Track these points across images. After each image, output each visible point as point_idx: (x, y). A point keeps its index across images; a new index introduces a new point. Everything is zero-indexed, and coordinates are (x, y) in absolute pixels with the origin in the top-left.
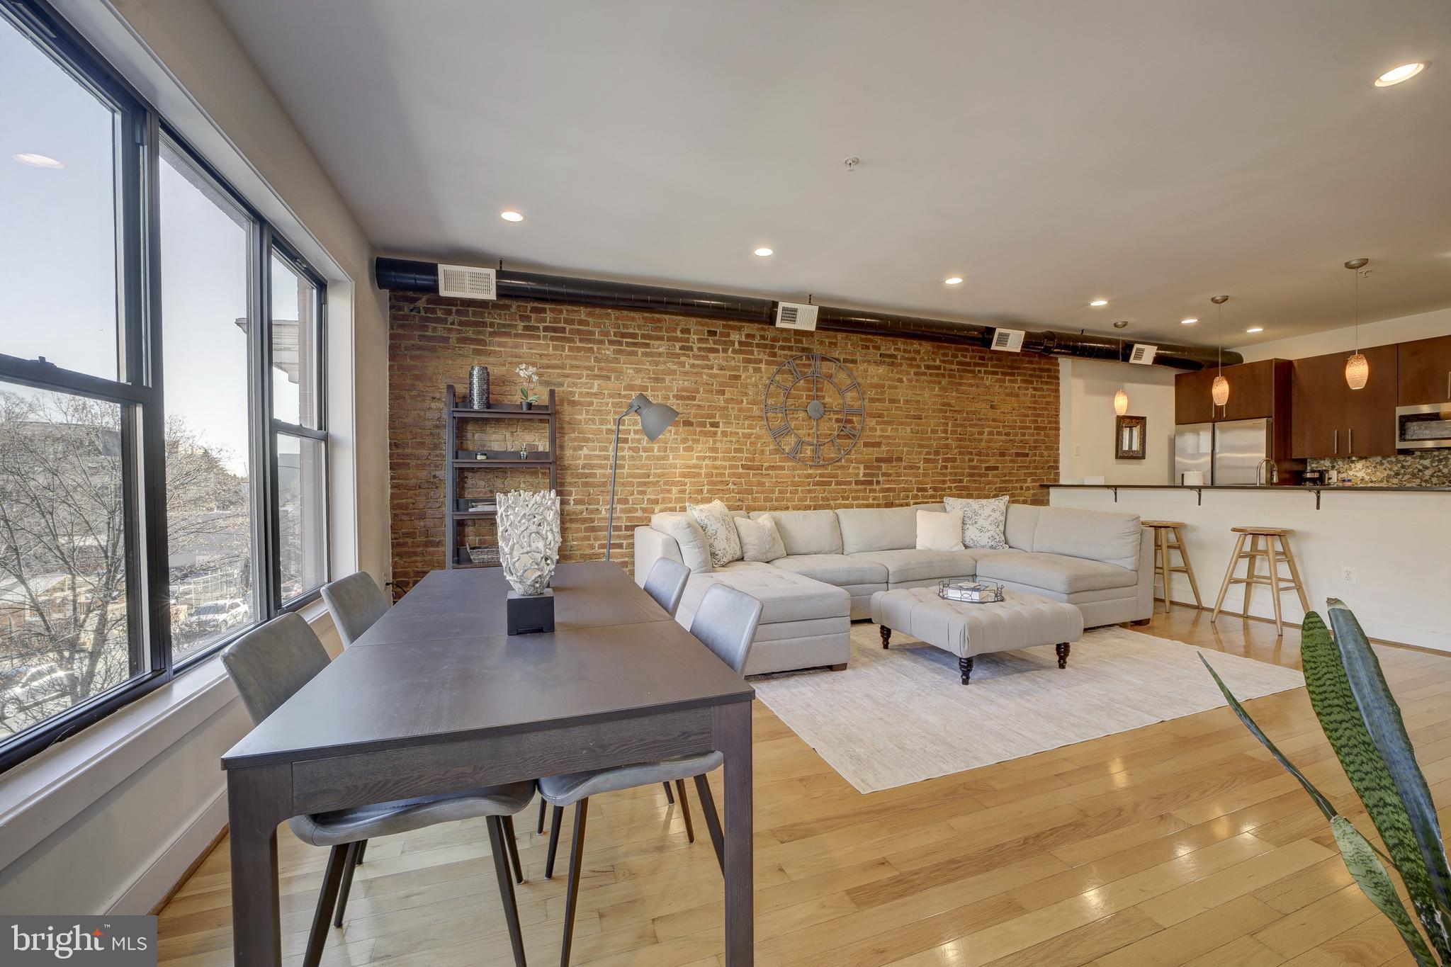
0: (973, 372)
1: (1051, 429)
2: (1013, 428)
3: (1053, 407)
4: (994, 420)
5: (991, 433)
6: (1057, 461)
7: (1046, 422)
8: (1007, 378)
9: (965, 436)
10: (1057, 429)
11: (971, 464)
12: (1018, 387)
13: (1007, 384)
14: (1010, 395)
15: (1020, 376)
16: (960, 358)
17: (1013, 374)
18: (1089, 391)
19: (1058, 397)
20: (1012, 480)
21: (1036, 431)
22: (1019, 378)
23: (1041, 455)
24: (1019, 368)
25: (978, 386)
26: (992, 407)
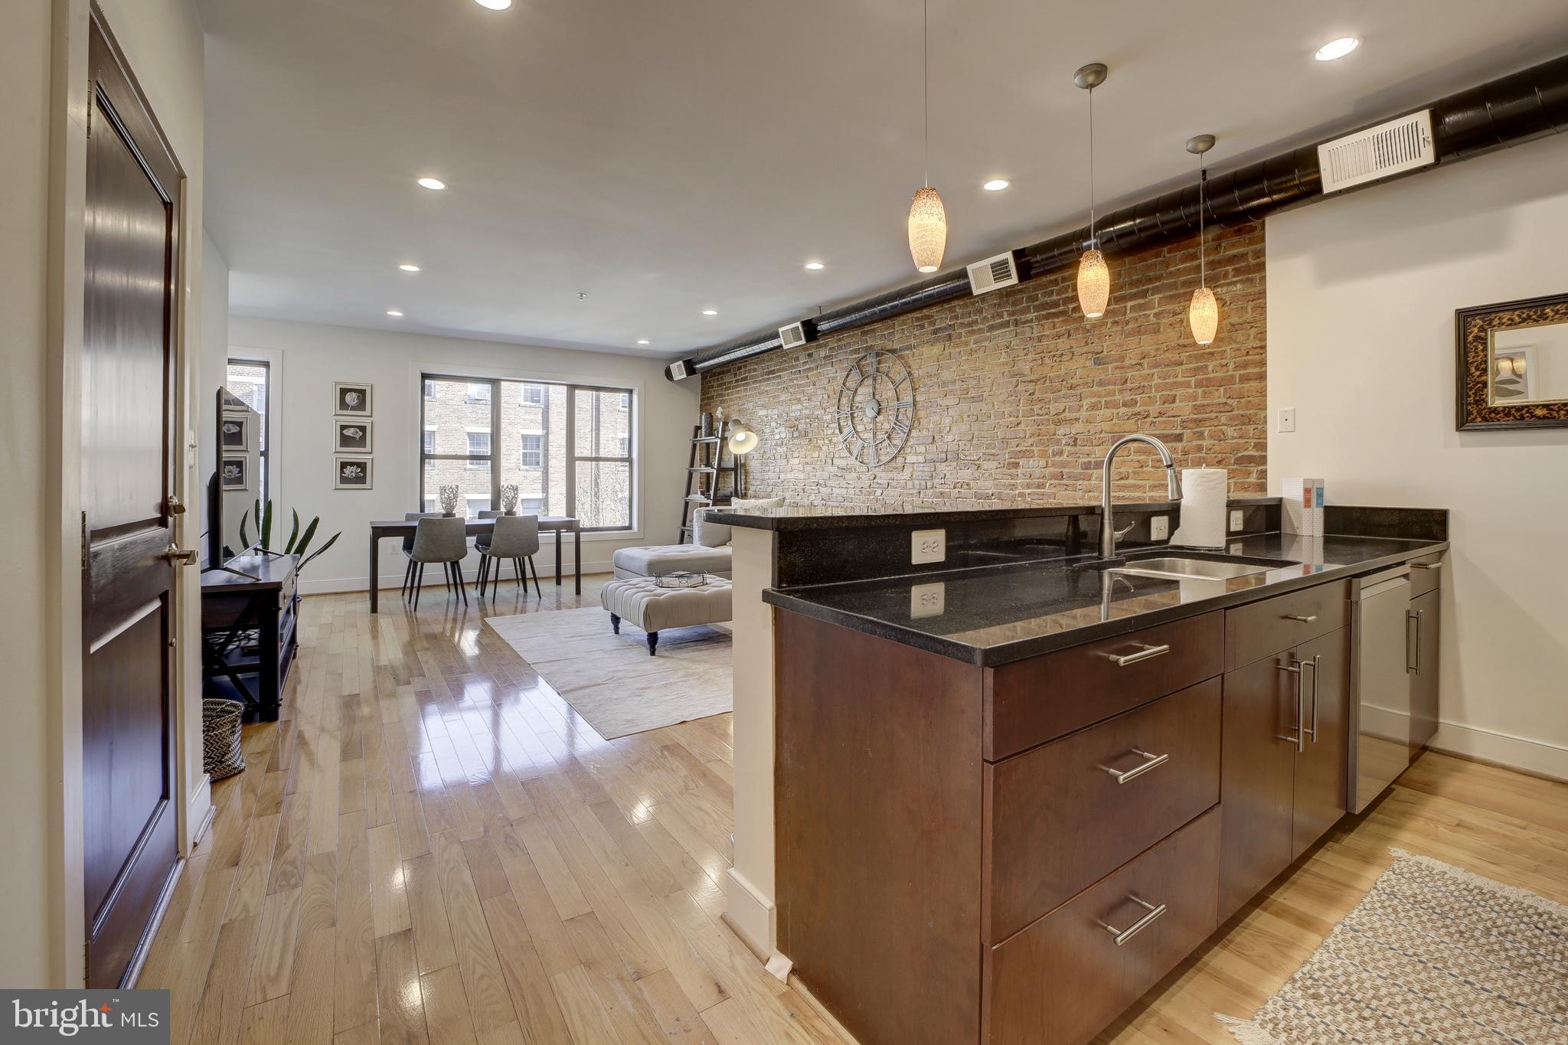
0: (1063, 313)
1: (1245, 379)
2: (1142, 389)
3: (1252, 332)
4: (1101, 383)
5: (1094, 407)
6: (1262, 446)
7: (1231, 366)
8: (1129, 304)
9: (1046, 417)
10: (1262, 377)
11: (1057, 458)
12: (1155, 314)
13: (1129, 315)
14: (1138, 331)
15: (1159, 292)
16: (1042, 300)
17: (1144, 294)
18: (1327, 276)
19: (1262, 309)
20: (1144, 486)
21: (1200, 391)
22: (1157, 297)
23: (1221, 437)
24: (1158, 278)
25: (1069, 335)
26: (1098, 362)
